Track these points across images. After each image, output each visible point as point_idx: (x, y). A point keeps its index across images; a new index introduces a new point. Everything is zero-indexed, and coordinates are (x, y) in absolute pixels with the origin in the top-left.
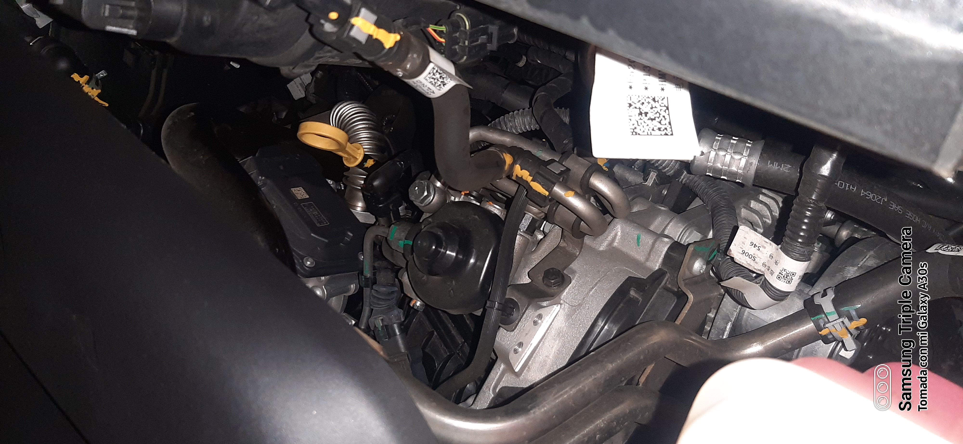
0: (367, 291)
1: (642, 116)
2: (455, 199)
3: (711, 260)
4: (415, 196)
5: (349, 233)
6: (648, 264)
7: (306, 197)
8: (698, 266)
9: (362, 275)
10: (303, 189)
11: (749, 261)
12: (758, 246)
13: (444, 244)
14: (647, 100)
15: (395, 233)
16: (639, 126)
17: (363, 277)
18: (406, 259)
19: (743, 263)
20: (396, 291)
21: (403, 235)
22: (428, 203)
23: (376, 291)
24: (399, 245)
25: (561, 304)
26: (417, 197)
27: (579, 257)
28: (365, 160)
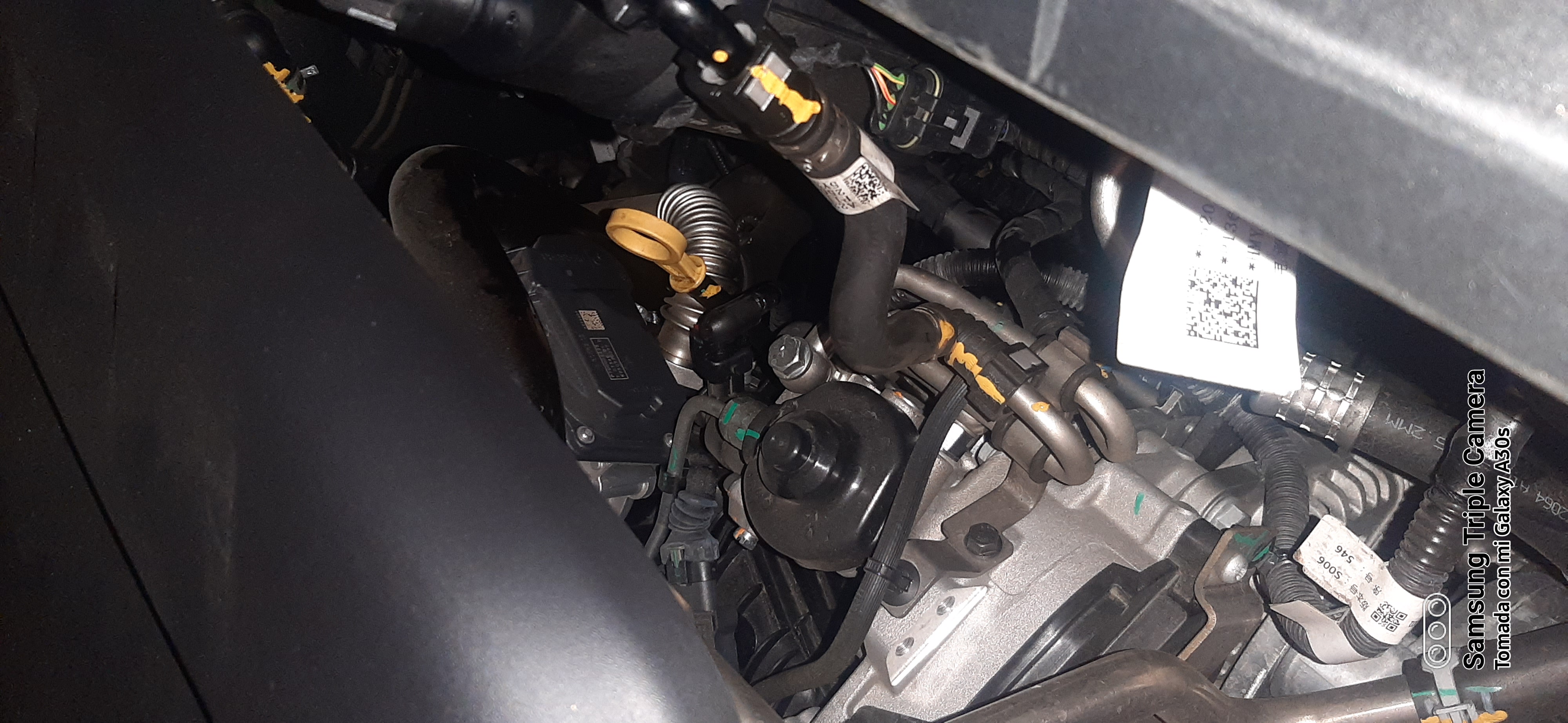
0: (666, 499)
1: (1210, 306)
2: (840, 376)
3: (1257, 561)
4: (777, 360)
5: (657, 400)
6: (1149, 548)
7: (600, 329)
8: (1234, 568)
9: (665, 470)
10: (598, 314)
11: (1329, 577)
12: (1349, 555)
13: (813, 450)
14: (1223, 280)
15: (733, 415)
16: (1203, 322)
17: (665, 475)
18: (744, 462)
19: (1317, 579)
20: (714, 508)
21: (746, 420)
22: (797, 375)
23: (681, 503)
24: (737, 436)
25: (988, 587)
26: (781, 363)
27: (1032, 514)
28: (703, 286)
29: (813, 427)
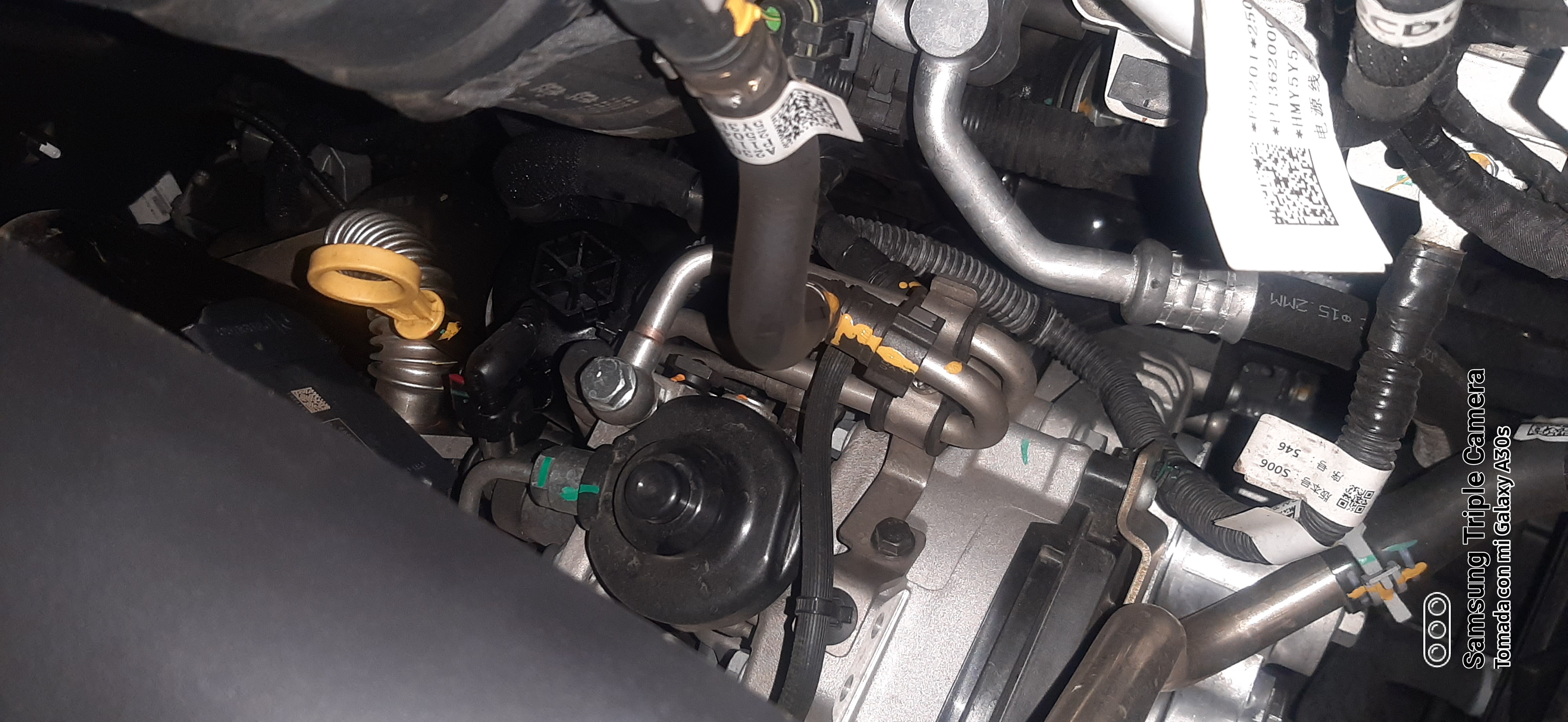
1: (1281, 187)
5: (426, 481)
6: (1052, 495)
7: (325, 409)
8: (1148, 493)
10: (315, 391)
11: (1276, 479)
12: (1294, 449)
14: (1281, 153)
15: (550, 473)
16: (1283, 205)
19: (1263, 483)
21: (574, 477)
22: (625, 403)
24: (563, 496)
25: (909, 590)
26: (603, 392)
27: (924, 493)
28: (443, 326)
29: (683, 459)
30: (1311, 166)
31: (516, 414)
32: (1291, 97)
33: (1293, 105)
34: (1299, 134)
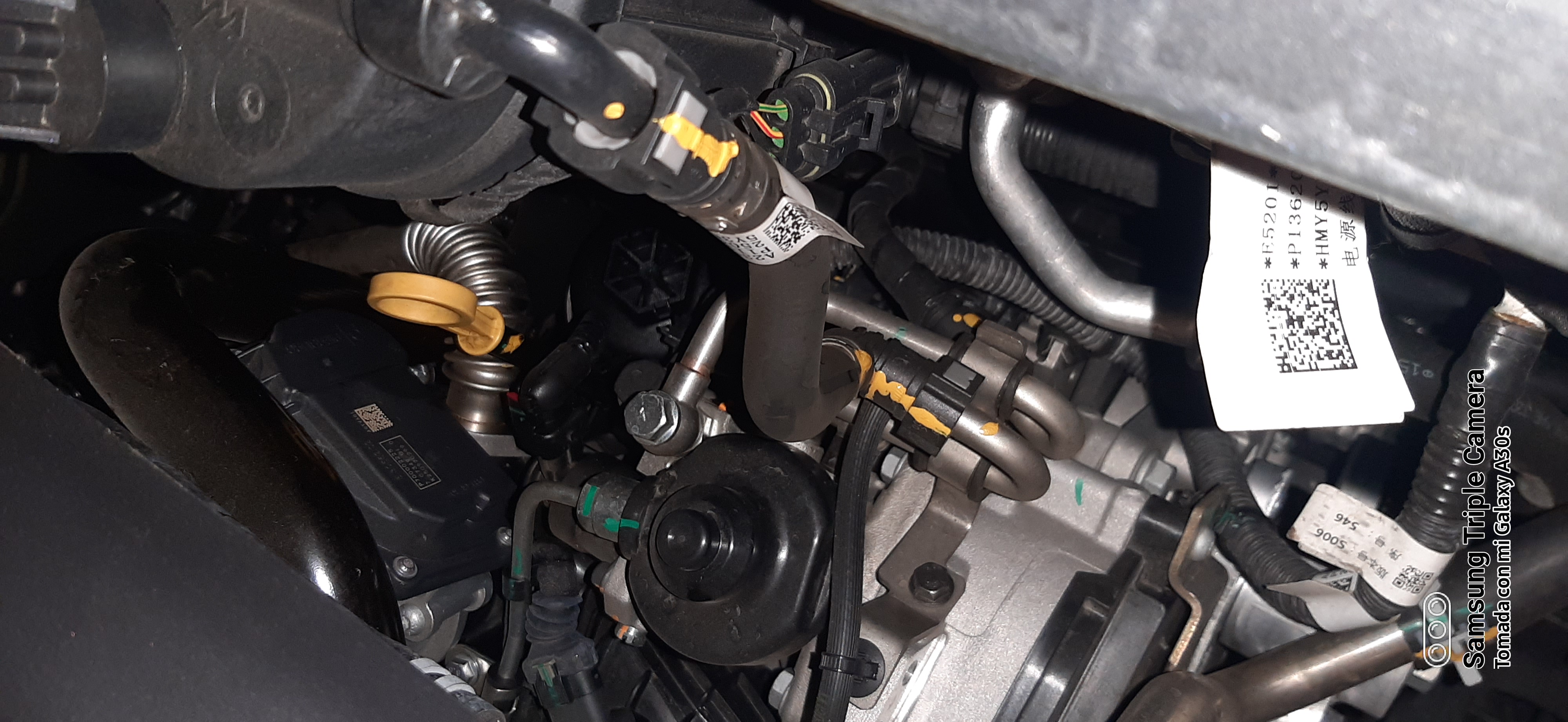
0: (517, 607)
1: (1294, 327)
4: (639, 426)
5: (482, 496)
6: (1103, 540)
7: (387, 427)
8: (1202, 543)
9: (508, 575)
10: (379, 407)
11: (1331, 548)
12: (1352, 521)
13: (722, 535)
14: (1299, 288)
15: (594, 503)
16: (1293, 349)
17: (512, 581)
19: (1317, 552)
20: (580, 604)
21: (615, 508)
23: (538, 609)
24: (606, 527)
25: (946, 635)
26: (644, 428)
27: (968, 535)
28: (505, 340)
30: (1334, 299)
31: (571, 433)
32: (1316, 224)
33: (1319, 232)
34: (1324, 264)
